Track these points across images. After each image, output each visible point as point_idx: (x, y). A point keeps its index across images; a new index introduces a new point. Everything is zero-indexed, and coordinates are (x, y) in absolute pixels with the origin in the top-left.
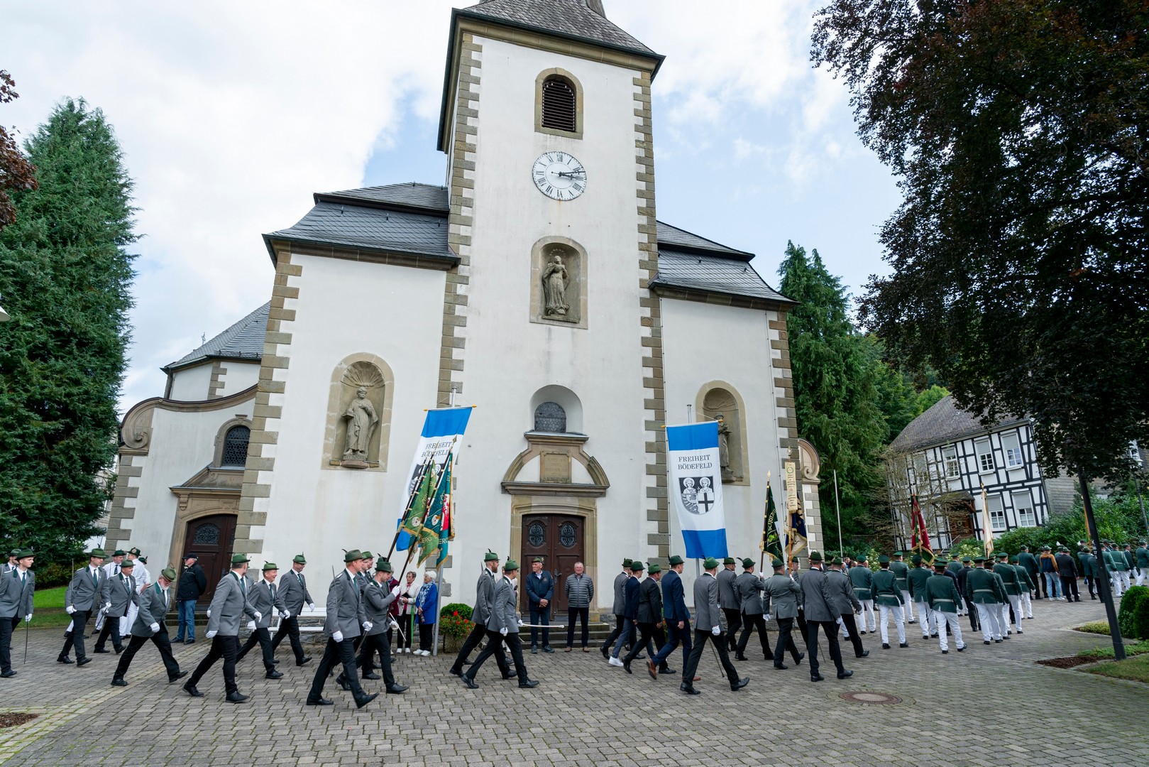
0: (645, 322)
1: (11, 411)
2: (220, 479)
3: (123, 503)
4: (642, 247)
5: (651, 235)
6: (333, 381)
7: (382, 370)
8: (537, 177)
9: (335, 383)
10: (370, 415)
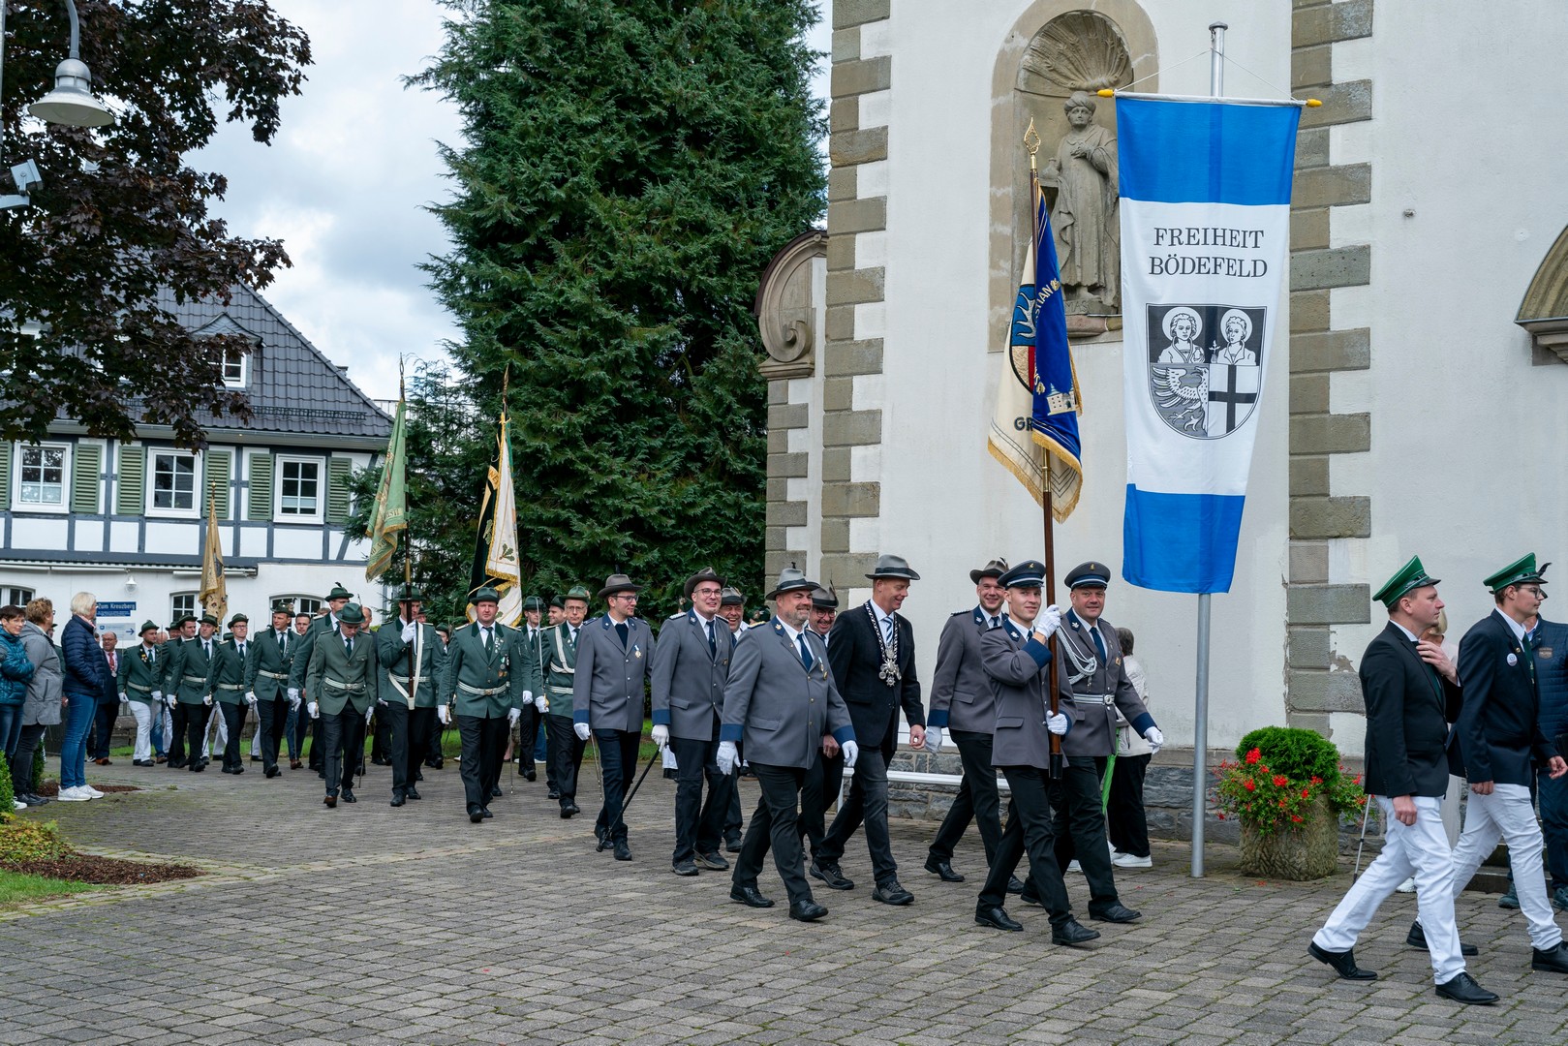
1: (580, 314)
3: (784, 492)
6: (995, 94)
7: (1122, 27)
9: (1002, 99)
10: (1104, 175)
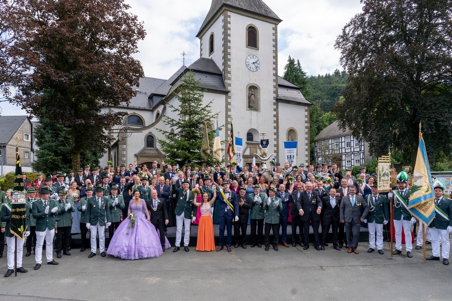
0: (275, 110)
2: (147, 152)
4: (275, 87)
5: (277, 83)
8: (247, 64)
